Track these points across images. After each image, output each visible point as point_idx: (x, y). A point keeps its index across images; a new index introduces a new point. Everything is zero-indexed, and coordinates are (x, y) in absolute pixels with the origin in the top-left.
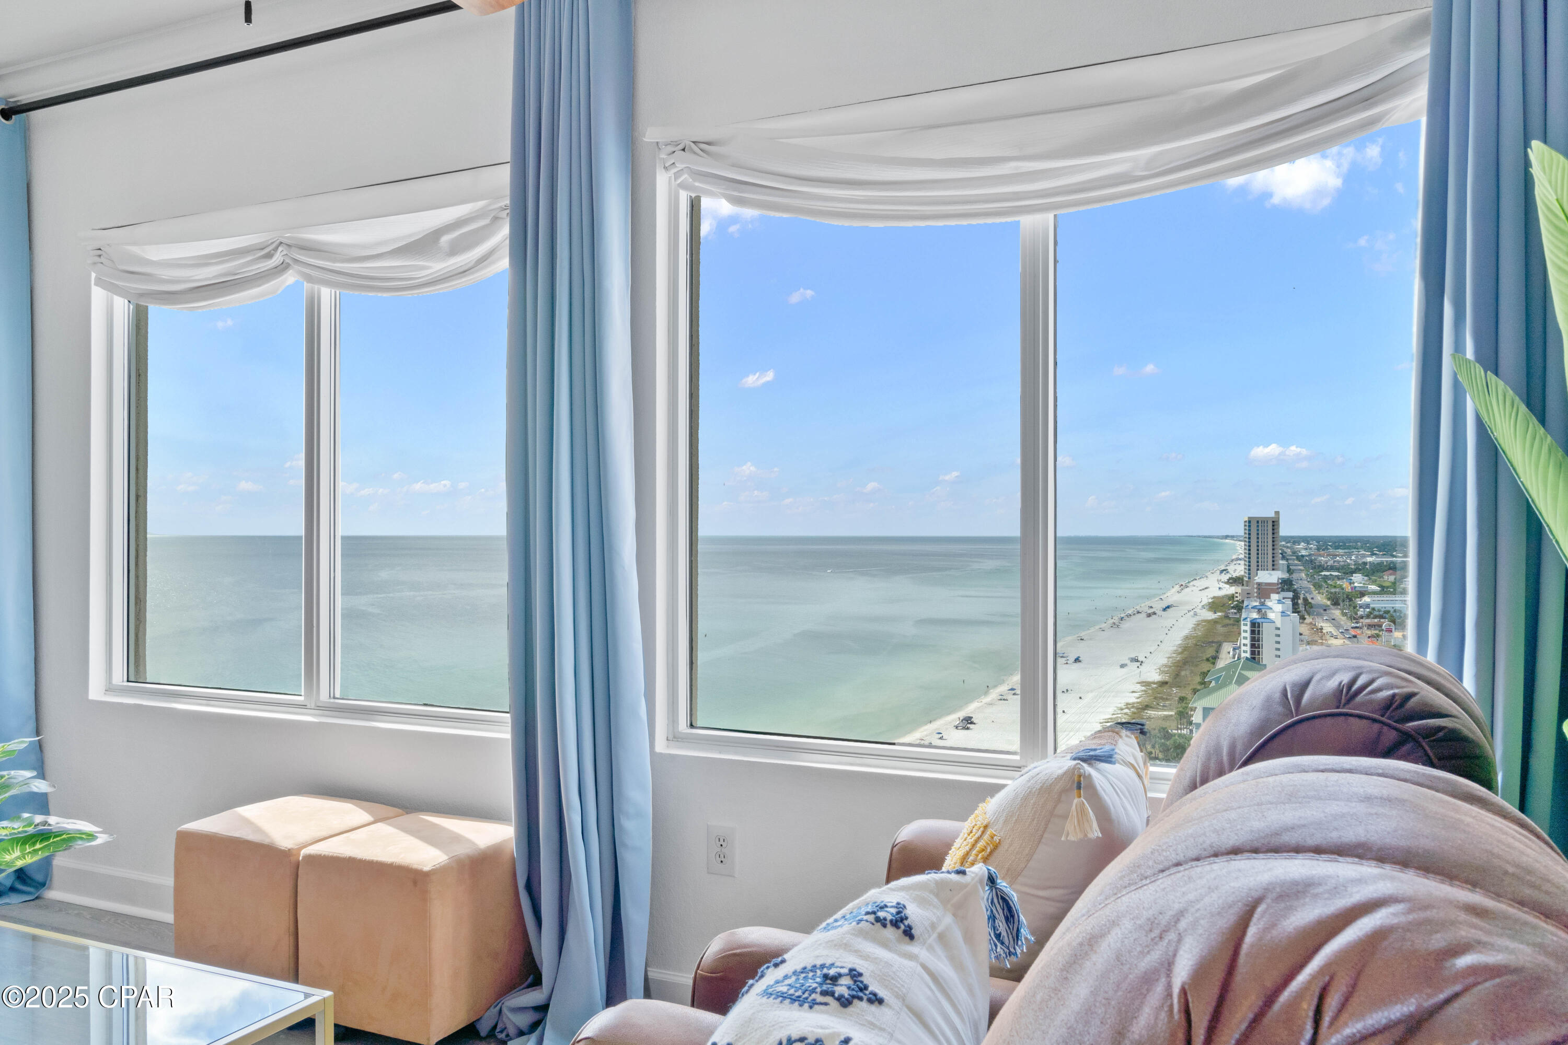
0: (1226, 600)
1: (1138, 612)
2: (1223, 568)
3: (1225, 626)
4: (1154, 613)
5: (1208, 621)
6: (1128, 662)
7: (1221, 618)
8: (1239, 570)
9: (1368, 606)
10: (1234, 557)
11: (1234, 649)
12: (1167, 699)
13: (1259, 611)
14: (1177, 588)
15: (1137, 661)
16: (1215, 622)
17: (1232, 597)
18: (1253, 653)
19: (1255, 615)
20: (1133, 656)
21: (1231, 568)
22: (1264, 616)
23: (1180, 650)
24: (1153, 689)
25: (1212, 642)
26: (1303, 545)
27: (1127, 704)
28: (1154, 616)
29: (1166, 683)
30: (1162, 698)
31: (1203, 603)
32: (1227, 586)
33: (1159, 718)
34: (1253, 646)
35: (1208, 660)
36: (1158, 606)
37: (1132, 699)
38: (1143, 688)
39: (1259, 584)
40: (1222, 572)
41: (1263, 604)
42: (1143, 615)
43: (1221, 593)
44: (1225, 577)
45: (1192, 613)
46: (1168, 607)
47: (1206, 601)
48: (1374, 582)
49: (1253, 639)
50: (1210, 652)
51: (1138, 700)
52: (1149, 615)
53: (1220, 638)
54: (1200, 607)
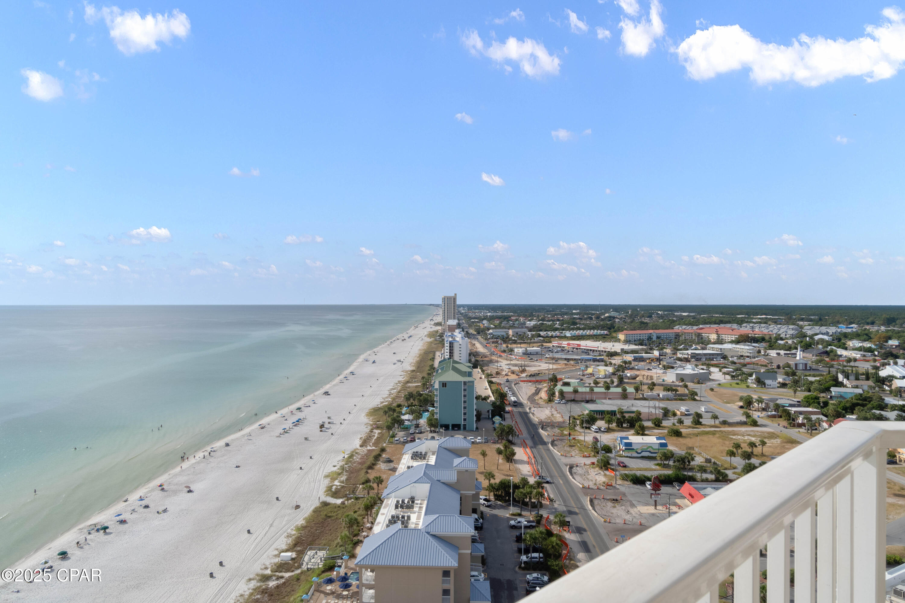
0: (434, 333)
1: (398, 339)
2: (431, 318)
3: (436, 344)
4: (405, 339)
5: (427, 342)
6: (396, 362)
7: (433, 341)
8: (439, 319)
9: (492, 334)
10: (435, 314)
11: (441, 354)
12: (416, 378)
13: (452, 337)
14: (413, 327)
15: (401, 361)
16: (431, 343)
17: (437, 331)
18: (450, 356)
19: (450, 339)
20: (398, 359)
21: (434, 318)
22: (454, 340)
23: (418, 356)
24: (409, 374)
25: (431, 352)
26: (462, 309)
27: (399, 381)
28: (405, 341)
29: (414, 371)
30: (413, 378)
31: (425, 334)
32: (434, 326)
33: (413, 387)
34: (450, 353)
35: (431, 359)
36: (406, 336)
37: (401, 379)
38: (405, 374)
39: (449, 325)
40: (431, 320)
41: (453, 334)
42: (400, 340)
43: (432, 330)
44: (433, 323)
45: (421, 339)
46: (411, 336)
47: (426, 333)
48: (491, 324)
49: (450, 350)
50: (431, 356)
51: (404, 379)
52: (403, 340)
53: (434, 350)
54: (424, 336)
